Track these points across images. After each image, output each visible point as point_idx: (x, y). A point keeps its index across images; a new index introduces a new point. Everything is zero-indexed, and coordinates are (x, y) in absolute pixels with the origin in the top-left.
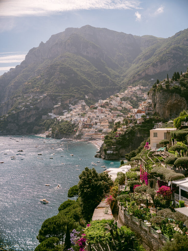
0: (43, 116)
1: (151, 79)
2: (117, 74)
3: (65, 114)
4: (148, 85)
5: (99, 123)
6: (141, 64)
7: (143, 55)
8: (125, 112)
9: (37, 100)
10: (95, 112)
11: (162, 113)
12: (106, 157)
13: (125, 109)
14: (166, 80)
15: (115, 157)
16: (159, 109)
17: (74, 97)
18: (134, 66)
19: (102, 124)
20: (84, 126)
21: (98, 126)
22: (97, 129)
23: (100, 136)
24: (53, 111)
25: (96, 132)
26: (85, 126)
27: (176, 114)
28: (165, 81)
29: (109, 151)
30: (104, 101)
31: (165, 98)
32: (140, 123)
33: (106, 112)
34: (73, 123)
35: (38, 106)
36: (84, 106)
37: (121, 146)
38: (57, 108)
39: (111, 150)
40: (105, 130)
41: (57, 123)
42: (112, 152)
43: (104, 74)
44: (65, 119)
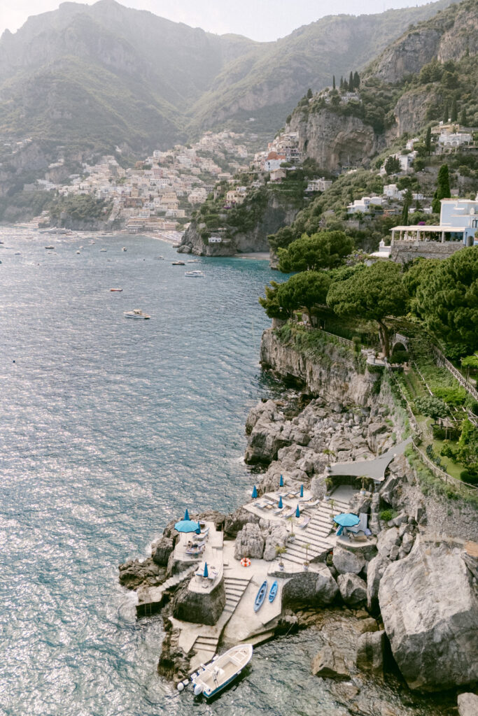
0: (25, 185)
1: (248, 119)
2: (175, 108)
3: (75, 182)
4: (243, 130)
5: (156, 197)
6: (225, 89)
7: (228, 73)
8: (206, 178)
9: (10, 150)
10: (148, 176)
11: (324, 159)
12: (206, 251)
13: (207, 173)
14: (331, 89)
15: (225, 251)
16: (317, 149)
17: (92, 147)
18: (208, 95)
19: (164, 200)
20: (125, 202)
21: (156, 204)
22: (155, 210)
23: (162, 224)
24: (47, 175)
25: (153, 215)
26: (128, 203)
27: (351, 162)
28: (327, 90)
29: (215, 238)
30: (165, 155)
31: (331, 126)
32: (277, 180)
33: (170, 176)
34: (99, 196)
35: (13, 163)
36: (116, 167)
37: (237, 229)
38: (57, 168)
39: (217, 236)
40: (170, 212)
41: (60, 200)
42: (219, 240)
43: (150, 106)
44: (76, 191)
